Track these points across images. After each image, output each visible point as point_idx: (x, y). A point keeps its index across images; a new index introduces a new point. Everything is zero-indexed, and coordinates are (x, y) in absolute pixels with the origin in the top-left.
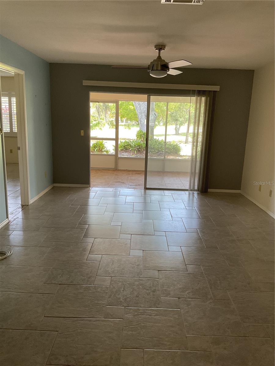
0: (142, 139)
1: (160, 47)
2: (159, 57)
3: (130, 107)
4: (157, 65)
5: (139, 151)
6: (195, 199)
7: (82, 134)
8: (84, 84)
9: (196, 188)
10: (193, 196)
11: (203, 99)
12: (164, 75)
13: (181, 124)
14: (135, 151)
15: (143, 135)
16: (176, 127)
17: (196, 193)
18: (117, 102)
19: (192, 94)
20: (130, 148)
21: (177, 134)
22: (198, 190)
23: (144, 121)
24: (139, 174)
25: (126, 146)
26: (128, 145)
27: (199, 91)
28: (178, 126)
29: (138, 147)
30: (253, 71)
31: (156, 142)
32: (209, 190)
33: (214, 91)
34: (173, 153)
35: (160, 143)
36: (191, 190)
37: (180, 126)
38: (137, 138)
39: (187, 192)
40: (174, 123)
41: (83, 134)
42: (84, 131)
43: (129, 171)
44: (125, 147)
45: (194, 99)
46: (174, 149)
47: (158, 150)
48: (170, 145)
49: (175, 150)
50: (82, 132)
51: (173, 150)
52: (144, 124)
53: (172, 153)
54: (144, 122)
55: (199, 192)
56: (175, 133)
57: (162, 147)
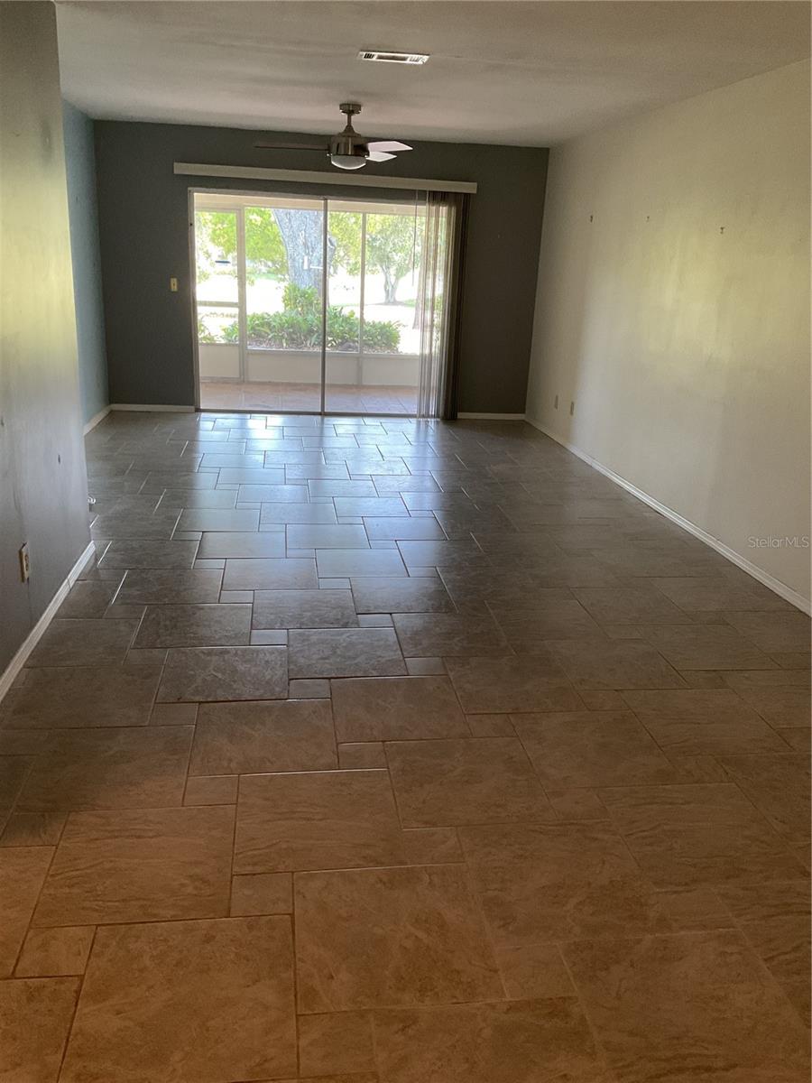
0: (300, 309)
1: (351, 109)
2: (349, 127)
3: (251, 217)
4: (347, 144)
5: (293, 339)
6: (431, 432)
7: (174, 288)
8: (176, 172)
9: (432, 411)
10: (427, 426)
11: (444, 210)
12: (359, 165)
13: (401, 272)
14: (284, 341)
15: (301, 297)
16: (387, 282)
17: (432, 422)
18: (240, 211)
19: (419, 199)
20: (268, 331)
21: (390, 300)
22: (437, 416)
23: (303, 259)
24: (300, 390)
25: (257, 328)
26: (262, 325)
27: (434, 192)
28: (393, 279)
29: (291, 330)
30: (548, 149)
31: (335, 316)
32: (460, 415)
33: (465, 194)
34: (381, 347)
35: (346, 320)
36: (423, 416)
37: (397, 279)
38: (286, 306)
39: (414, 421)
40: (382, 266)
41: (176, 287)
42: (178, 280)
43: (277, 384)
44: (255, 330)
45: (423, 208)
46: (382, 334)
47: (343, 338)
48: (374, 325)
49: (387, 336)
50: (174, 282)
51: (379, 338)
52: (302, 266)
53: (379, 345)
54: (303, 263)
55: (438, 420)
56: (383, 300)
57: (351, 329)
